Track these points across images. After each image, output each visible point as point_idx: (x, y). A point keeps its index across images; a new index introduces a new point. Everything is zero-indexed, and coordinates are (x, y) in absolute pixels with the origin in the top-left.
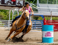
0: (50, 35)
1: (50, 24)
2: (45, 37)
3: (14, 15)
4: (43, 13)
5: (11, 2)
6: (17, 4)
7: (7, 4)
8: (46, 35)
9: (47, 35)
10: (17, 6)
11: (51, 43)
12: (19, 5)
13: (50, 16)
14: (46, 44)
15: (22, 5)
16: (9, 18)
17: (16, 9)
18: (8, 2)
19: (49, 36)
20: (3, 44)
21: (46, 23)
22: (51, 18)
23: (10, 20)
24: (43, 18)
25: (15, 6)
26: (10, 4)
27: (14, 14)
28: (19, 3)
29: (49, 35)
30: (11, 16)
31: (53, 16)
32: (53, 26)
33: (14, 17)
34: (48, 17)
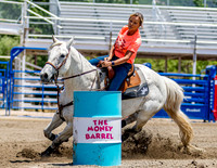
9: (94, 133)
19: (103, 136)
29: (104, 132)
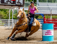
0: (50, 33)
1: (50, 23)
2: (45, 35)
3: (14, 15)
4: (43, 12)
5: (11, 1)
6: (17, 3)
7: (7, 3)
8: (46, 33)
10: (17, 5)
11: (51, 41)
12: (19, 4)
13: (50, 15)
14: (46, 42)
15: (22, 4)
16: (9, 17)
17: (16, 8)
18: (8, 1)
20: (4, 43)
21: (46, 21)
22: (51, 17)
23: (10, 19)
24: (43, 16)
25: (15, 5)
26: (10, 3)
27: (14, 13)
28: (19, 2)
30: (11, 15)
31: (53, 15)
32: (53, 25)
33: (14, 16)
34: (48, 16)
